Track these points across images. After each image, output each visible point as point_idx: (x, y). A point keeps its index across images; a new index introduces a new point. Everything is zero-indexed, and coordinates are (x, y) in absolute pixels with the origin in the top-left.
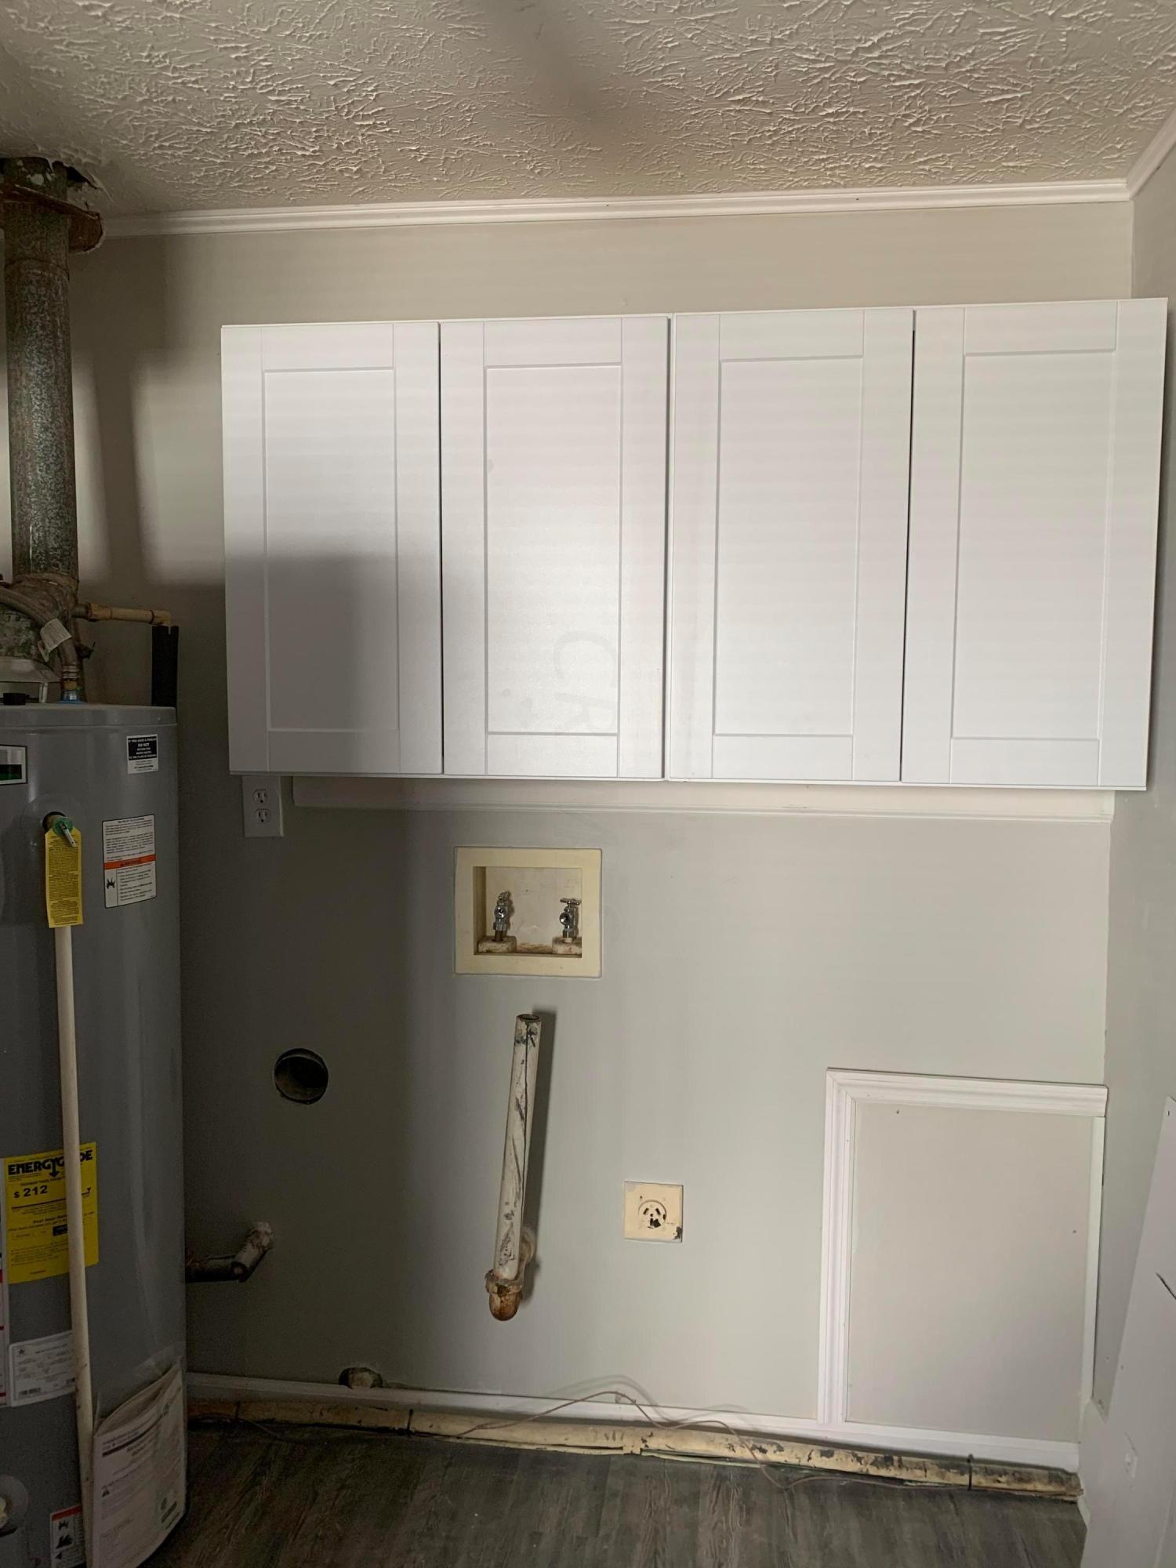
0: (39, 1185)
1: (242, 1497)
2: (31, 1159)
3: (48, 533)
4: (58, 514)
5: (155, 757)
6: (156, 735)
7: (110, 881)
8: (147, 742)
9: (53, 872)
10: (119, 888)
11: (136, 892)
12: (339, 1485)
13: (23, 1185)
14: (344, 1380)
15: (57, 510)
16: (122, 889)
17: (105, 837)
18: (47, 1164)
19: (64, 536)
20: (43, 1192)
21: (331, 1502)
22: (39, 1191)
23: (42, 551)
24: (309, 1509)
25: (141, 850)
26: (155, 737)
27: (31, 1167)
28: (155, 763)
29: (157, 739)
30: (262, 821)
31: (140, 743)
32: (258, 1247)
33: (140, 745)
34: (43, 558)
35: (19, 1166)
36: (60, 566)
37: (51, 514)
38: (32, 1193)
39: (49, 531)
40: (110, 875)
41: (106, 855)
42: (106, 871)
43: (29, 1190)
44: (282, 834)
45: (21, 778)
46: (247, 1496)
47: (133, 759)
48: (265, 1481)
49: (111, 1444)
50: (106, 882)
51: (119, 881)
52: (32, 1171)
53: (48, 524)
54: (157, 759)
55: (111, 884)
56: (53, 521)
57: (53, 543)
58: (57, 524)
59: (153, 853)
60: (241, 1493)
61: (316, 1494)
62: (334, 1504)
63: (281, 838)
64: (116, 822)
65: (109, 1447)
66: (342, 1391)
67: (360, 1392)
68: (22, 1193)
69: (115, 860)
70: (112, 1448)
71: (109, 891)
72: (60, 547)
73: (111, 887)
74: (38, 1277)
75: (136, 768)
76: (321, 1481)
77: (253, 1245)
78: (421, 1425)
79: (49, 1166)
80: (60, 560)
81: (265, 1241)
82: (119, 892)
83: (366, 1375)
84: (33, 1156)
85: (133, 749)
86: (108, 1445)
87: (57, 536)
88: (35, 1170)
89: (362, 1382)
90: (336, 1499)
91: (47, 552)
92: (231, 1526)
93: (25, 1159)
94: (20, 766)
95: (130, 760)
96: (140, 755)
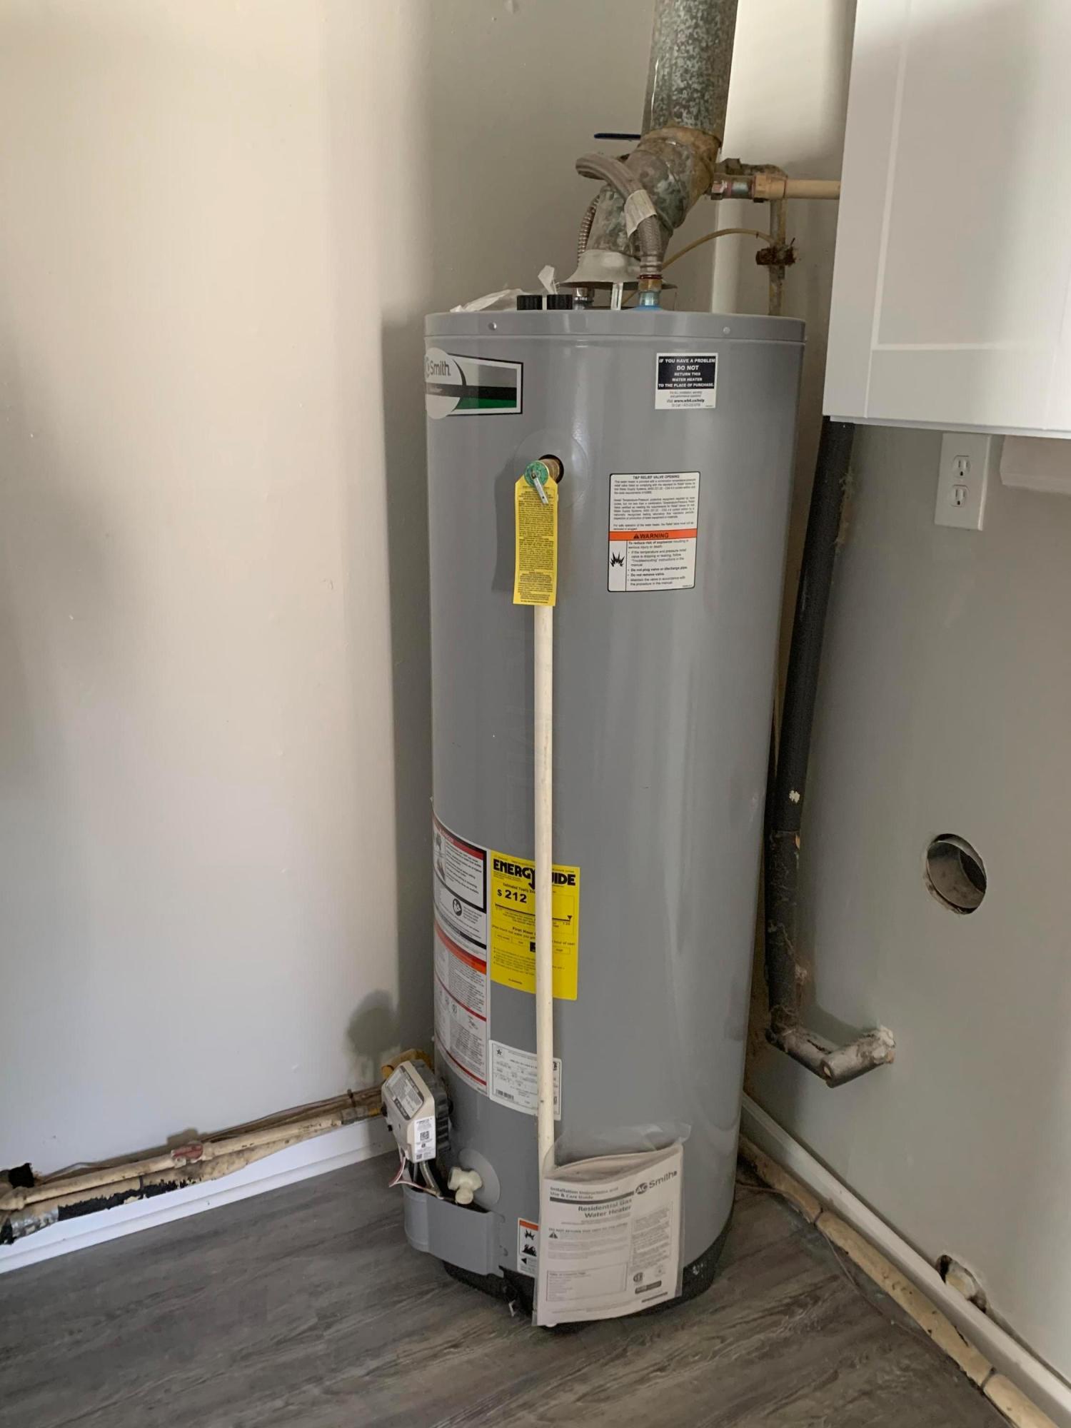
0: (519, 892)
1: (762, 1317)
2: (514, 862)
3: (674, 67)
4: (691, 34)
5: (713, 387)
6: (715, 354)
7: (616, 556)
8: (697, 363)
9: (524, 533)
10: (630, 567)
11: (655, 577)
12: (867, 1387)
13: (506, 885)
14: (943, 1267)
15: (690, 30)
16: (633, 570)
17: (613, 496)
18: (526, 873)
19: (696, 69)
20: (522, 901)
21: (841, 1402)
22: (519, 898)
23: (665, 96)
24: (815, 1389)
25: (670, 521)
26: (714, 357)
27: (512, 869)
28: (709, 397)
29: (717, 361)
30: (959, 503)
31: (681, 364)
32: (864, 1056)
33: (679, 368)
34: (664, 107)
35: (502, 864)
36: (684, 115)
37: (681, 37)
38: (512, 897)
39: (676, 63)
40: (617, 548)
41: (612, 522)
42: (610, 542)
43: (510, 894)
44: (980, 526)
45: (515, 406)
46: (769, 1320)
47: (664, 388)
48: (798, 1317)
49: (560, 1193)
50: (611, 557)
51: (630, 559)
52: (512, 874)
53: (676, 54)
54: (713, 391)
55: (617, 560)
56: (683, 47)
57: (679, 81)
58: (687, 52)
59: (694, 526)
60: (767, 1310)
61: (835, 1377)
62: (844, 1406)
63: (978, 531)
64: (631, 477)
65: (558, 1195)
66: (930, 1276)
67: (952, 1294)
68: (504, 894)
69: (625, 529)
70: (560, 1197)
71: (615, 570)
72: (688, 86)
73: (617, 565)
74: (514, 986)
75: (669, 401)
76: (853, 1366)
77: (858, 1051)
78: (1000, 1395)
79: (529, 875)
80: (685, 107)
81: (879, 1053)
82: (629, 573)
83: (967, 1279)
84: (516, 859)
85: (666, 374)
86: (557, 1192)
87: (686, 71)
88: (516, 875)
89: (958, 1284)
90: (851, 1402)
91: (669, 97)
92: (728, 1341)
93: (509, 859)
94: (515, 389)
95: (660, 388)
96: (678, 383)
